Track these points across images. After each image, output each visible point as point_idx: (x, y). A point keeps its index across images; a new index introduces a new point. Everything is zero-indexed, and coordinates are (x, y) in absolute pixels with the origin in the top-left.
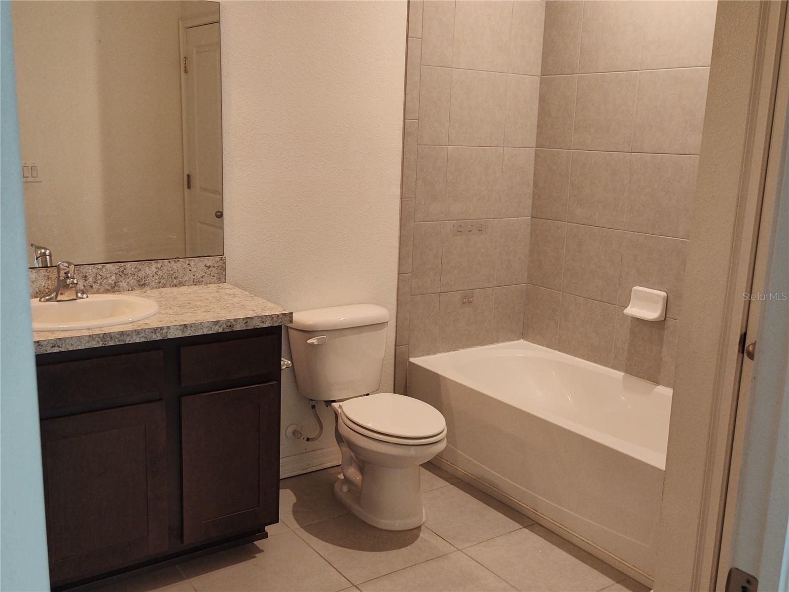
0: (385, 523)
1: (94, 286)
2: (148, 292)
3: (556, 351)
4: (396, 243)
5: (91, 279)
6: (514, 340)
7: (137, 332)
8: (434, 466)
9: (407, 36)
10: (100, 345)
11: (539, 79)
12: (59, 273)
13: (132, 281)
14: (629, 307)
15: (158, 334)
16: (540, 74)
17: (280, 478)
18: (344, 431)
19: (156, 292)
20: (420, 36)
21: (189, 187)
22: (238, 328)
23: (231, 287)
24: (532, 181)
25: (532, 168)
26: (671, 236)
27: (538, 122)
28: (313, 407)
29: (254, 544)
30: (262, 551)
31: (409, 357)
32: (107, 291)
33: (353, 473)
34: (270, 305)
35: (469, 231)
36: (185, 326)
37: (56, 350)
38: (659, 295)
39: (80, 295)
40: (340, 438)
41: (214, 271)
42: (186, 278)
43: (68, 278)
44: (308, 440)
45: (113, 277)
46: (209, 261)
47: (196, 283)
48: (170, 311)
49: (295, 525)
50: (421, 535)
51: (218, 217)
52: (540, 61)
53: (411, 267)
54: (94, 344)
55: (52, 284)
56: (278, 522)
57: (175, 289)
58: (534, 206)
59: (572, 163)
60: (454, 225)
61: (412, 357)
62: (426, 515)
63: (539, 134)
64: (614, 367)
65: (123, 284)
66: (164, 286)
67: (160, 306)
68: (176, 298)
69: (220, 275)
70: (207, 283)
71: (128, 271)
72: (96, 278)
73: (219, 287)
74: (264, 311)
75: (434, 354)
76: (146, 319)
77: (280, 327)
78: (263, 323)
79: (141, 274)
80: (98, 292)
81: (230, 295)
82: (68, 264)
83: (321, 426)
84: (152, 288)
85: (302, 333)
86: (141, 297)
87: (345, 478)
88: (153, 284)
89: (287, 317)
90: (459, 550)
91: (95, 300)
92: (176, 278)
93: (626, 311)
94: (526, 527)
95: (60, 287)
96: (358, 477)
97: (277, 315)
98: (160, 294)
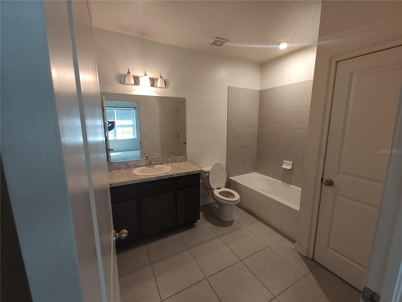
0: (225, 219)
1: (157, 163)
2: (169, 164)
5: (156, 161)
7: (166, 176)
8: (237, 205)
10: (158, 179)
12: (149, 161)
13: (166, 162)
15: (171, 176)
16: (258, 111)
17: (200, 206)
18: (214, 196)
19: (171, 164)
21: (178, 137)
22: (190, 174)
23: (188, 162)
24: (257, 135)
25: (257, 132)
26: (294, 149)
27: (258, 121)
28: (207, 190)
29: (194, 224)
30: (196, 226)
32: (160, 164)
33: (217, 206)
34: (197, 168)
35: (243, 147)
36: (178, 174)
37: (148, 181)
38: (291, 163)
39: (154, 166)
40: (213, 197)
41: (184, 159)
42: (178, 161)
43: (151, 162)
44: (206, 197)
45: (162, 161)
46: (183, 156)
47: (180, 161)
48: (174, 170)
49: (203, 219)
50: (234, 222)
51: (185, 144)
52: (258, 107)
54: (157, 179)
55: (148, 163)
56: (199, 219)
57: (175, 163)
60: (239, 146)
61: (230, 178)
62: (235, 217)
63: (258, 124)
64: (279, 180)
65: (164, 162)
66: (173, 163)
67: (172, 168)
68: (175, 166)
69: (185, 160)
70: (182, 162)
71: (165, 159)
72: (158, 161)
73: (185, 163)
74: (196, 169)
75: (235, 176)
76: (169, 172)
77: (200, 173)
78: (196, 172)
79: (168, 160)
80: (158, 164)
81: (188, 165)
82: (152, 159)
83: (209, 194)
84: (170, 163)
85: (204, 173)
86: (168, 166)
87: (215, 206)
88: (170, 162)
89: (202, 171)
90: (243, 227)
91: (157, 167)
92: (176, 161)
93: (282, 167)
94: (259, 221)
95: (150, 164)
96: (218, 207)
97: (199, 171)
98: (172, 165)
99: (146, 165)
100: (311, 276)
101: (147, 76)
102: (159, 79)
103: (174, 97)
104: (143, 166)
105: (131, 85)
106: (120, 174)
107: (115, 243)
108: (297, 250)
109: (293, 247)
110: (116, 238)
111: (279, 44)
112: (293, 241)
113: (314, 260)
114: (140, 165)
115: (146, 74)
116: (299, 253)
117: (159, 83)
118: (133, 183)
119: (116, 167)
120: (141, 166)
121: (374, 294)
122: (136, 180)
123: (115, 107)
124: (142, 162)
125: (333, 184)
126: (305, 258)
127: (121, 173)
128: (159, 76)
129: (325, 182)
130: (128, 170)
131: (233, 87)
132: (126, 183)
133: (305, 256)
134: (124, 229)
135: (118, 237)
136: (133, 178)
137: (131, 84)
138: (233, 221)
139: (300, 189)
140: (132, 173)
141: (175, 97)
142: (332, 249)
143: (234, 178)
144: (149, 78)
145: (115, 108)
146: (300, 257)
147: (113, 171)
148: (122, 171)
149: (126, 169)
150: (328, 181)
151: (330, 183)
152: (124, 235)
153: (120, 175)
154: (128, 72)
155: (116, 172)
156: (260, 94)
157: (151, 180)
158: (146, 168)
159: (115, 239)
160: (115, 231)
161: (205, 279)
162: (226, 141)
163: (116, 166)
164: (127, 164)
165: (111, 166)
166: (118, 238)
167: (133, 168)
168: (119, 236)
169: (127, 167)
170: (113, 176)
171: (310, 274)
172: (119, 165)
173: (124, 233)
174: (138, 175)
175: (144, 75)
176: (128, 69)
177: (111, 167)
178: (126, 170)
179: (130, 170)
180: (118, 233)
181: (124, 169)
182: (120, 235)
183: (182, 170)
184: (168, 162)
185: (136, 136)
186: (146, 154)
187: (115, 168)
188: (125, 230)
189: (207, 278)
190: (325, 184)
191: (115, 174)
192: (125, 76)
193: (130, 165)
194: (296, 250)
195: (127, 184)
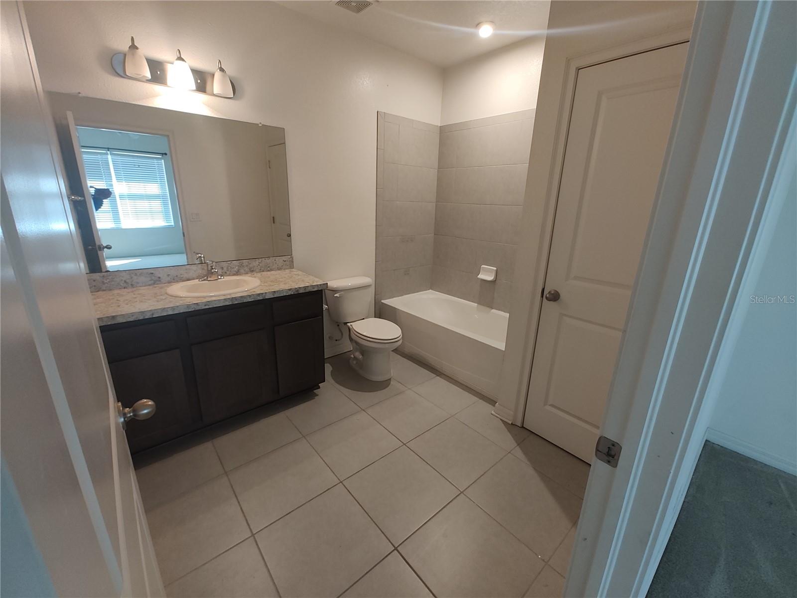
0: (375, 378)
1: (227, 272)
2: (255, 274)
5: (225, 269)
6: (427, 290)
7: (249, 296)
8: (396, 351)
9: (377, 148)
10: (231, 303)
11: (437, 170)
12: (208, 266)
13: (247, 269)
14: (480, 275)
15: (261, 297)
16: (437, 168)
17: (325, 357)
18: (353, 336)
19: (259, 275)
21: (274, 223)
22: (301, 292)
23: (296, 270)
24: (434, 217)
25: (434, 212)
26: (498, 242)
27: (437, 190)
28: (338, 325)
29: (314, 392)
30: (317, 395)
32: (234, 275)
33: (358, 355)
34: (316, 279)
35: (407, 241)
36: (274, 292)
37: (207, 307)
38: (493, 270)
39: (220, 277)
40: (351, 339)
41: (288, 263)
42: (274, 267)
43: (213, 269)
44: (336, 340)
45: (237, 268)
46: (285, 258)
47: (279, 269)
48: (266, 285)
49: (333, 382)
50: (392, 383)
51: (289, 236)
52: (437, 162)
53: (381, 258)
54: (227, 303)
55: (205, 272)
56: (324, 381)
57: (269, 273)
58: (435, 229)
60: (400, 239)
61: (382, 300)
62: (393, 373)
63: (437, 196)
64: (473, 302)
65: (242, 271)
66: (263, 271)
67: (261, 282)
68: (269, 277)
69: (291, 265)
70: (285, 269)
71: (244, 264)
72: (228, 268)
73: (291, 271)
74: (313, 282)
75: (393, 298)
76: (254, 288)
77: (322, 290)
78: (313, 288)
79: (251, 266)
80: (229, 275)
81: (296, 275)
82: (213, 262)
83: (342, 334)
84: (257, 272)
85: (331, 292)
86: (252, 277)
87: (354, 357)
88: (257, 270)
89: (325, 286)
90: (410, 389)
91: (227, 279)
92: (269, 267)
93: (478, 277)
94: (438, 376)
95: (209, 274)
96: (360, 357)
97: (320, 285)
98: (261, 275)
99: (198, 278)
100: (519, 453)
101: (184, 62)
102: (218, 75)
103: (258, 124)
104: (193, 279)
105: (143, 82)
106: (135, 296)
107: (123, 429)
108: (499, 416)
109: (493, 412)
110: (124, 419)
111: (478, 25)
112: (493, 402)
113: (524, 428)
114: (186, 276)
115: (182, 57)
116: (501, 420)
117: (218, 85)
118: (170, 313)
119: (123, 282)
120: (188, 280)
121: (614, 444)
122: (178, 306)
123: (108, 149)
124: (189, 269)
125: (559, 298)
126: (511, 427)
127: (139, 294)
128: (217, 65)
129: (548, 295)
130: (155, 287)
131: (388, 114)
132: (153, 314)
133: (510, 423)
134: (146, 399)
135: (131, 416)
136: (171, 302)
137: (144, 80)
138: (390, 379)
139: (508, 315)
140: (166, 293)
141: (261, 125)
142: (552, 406)
143: (392, 302)
144: (191, 70)
145: (109, 152)
146: (503, 425)
147: (116, 292)
148: (139, 289)
149: (150, 285)
150: (552, 292)
151: (555, 297)
152: (145, 411)
153: (135, 298)
154: (131, 44)
155: (124, 292)
156: (440, 133)
157: (215, 306)
158: (199, 282)
159: (122, 420)
160: (120, 404)
161: (339, 483)
162: (375, 228)
163: (124, 279)
164: (152, 273)
165: (108, 280)
166: (130, 418)
167: (169, 282)
168: (133, 415)
169: (152, 282)
170: (117, 300)
171: (518, 449)
172: (132, 278)
173: (147, 407)
174: (181, 297)
175: (177, 60)
176: (131, 38)
177: (109, 282)
178: (151, 287)
179: (161, 288)
180: (130, 408)
181: (145, 286)
182: (134, 411)
183: (284, 285)
184: (252, 271)
185: (173, 222)
186: (198, 254)
187: (122, 284)
188: (148, 400)
189: (343, 482)
190: (547, 298)
191: (122, 296)
192: (125, 55)
193: (159, 278)
194: (496, 415)
195: (154, 316)
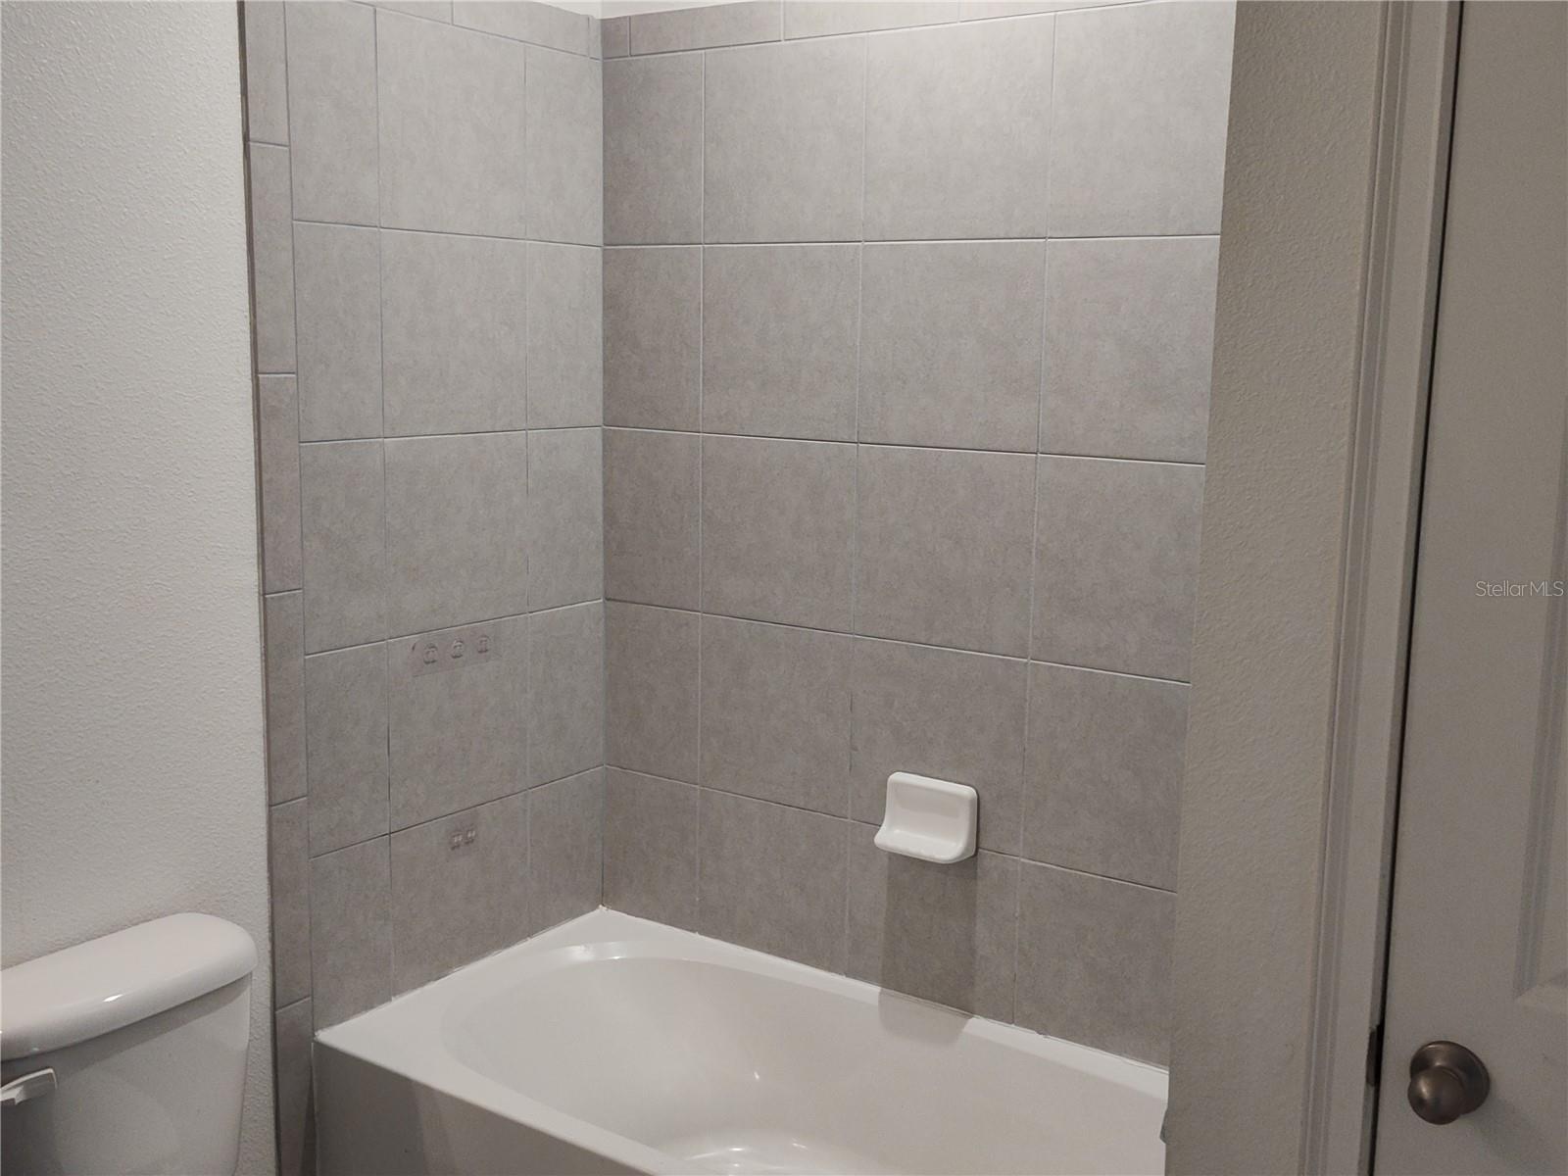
3: (697, 936)
4: (256, 721)
6: (583, 913)
9: (246, 138)
11: (601, 253)
14: (884, 827)
16: (600, 241)
20: (284, 140)
24: (601, 508)
26: (976, 648)
27: (605, 360)
31: (314, 1030)
35: (455, 657)
52: (598, 207)
53: (304, 779)
58: (610, 572)
59: (703, 464)
60: (413, 648)
61: (322, 1028)
63: (609, 393)
64: (852, 973)
75: (385, 1001)
93: (876, 838)
156: (606, 57)
